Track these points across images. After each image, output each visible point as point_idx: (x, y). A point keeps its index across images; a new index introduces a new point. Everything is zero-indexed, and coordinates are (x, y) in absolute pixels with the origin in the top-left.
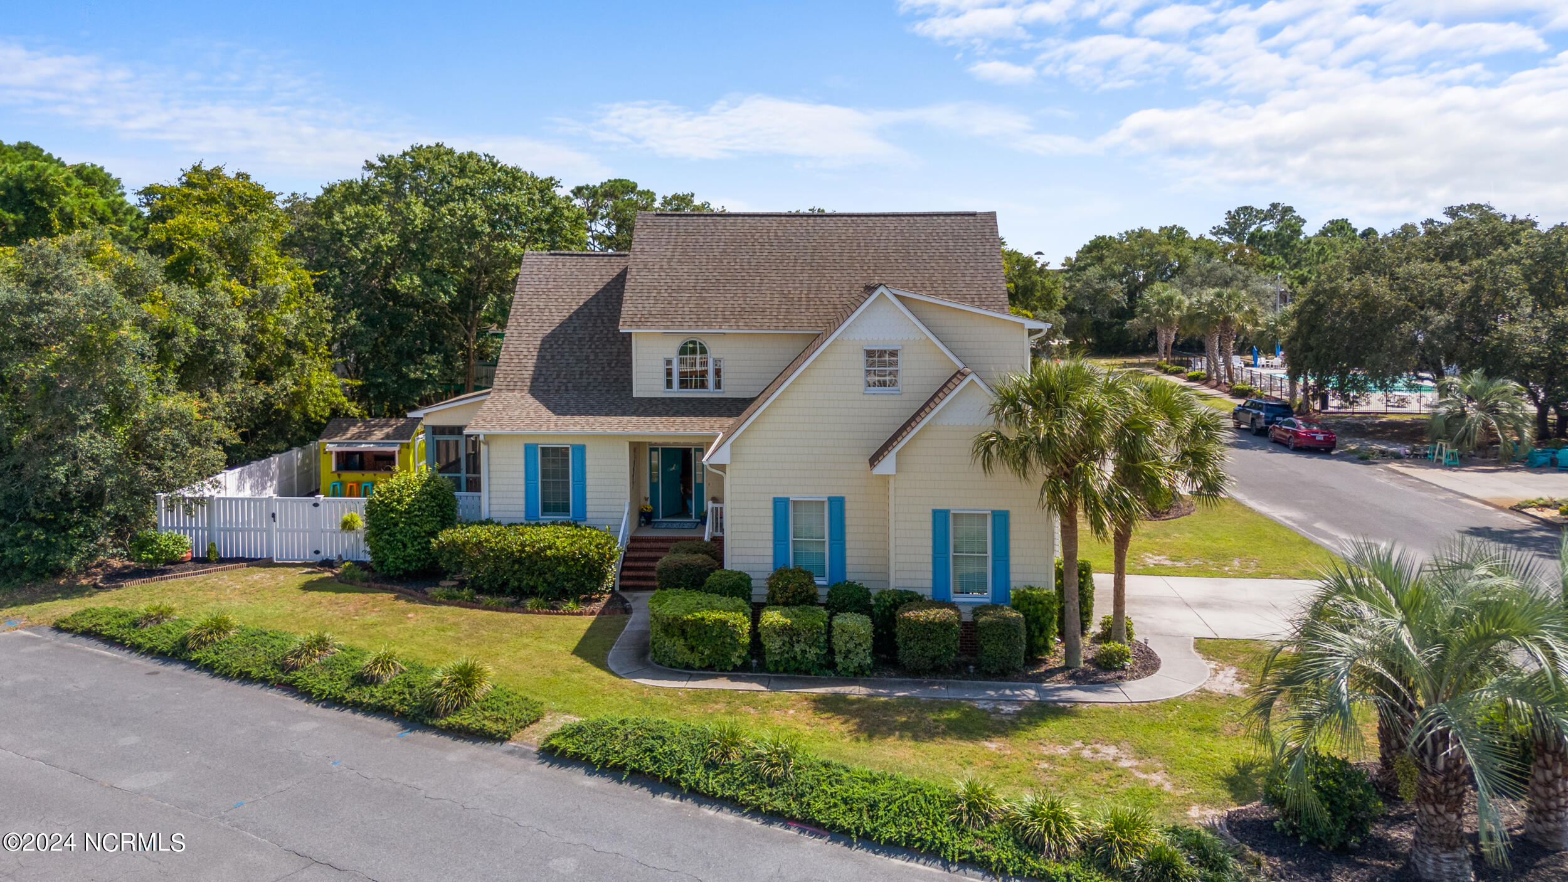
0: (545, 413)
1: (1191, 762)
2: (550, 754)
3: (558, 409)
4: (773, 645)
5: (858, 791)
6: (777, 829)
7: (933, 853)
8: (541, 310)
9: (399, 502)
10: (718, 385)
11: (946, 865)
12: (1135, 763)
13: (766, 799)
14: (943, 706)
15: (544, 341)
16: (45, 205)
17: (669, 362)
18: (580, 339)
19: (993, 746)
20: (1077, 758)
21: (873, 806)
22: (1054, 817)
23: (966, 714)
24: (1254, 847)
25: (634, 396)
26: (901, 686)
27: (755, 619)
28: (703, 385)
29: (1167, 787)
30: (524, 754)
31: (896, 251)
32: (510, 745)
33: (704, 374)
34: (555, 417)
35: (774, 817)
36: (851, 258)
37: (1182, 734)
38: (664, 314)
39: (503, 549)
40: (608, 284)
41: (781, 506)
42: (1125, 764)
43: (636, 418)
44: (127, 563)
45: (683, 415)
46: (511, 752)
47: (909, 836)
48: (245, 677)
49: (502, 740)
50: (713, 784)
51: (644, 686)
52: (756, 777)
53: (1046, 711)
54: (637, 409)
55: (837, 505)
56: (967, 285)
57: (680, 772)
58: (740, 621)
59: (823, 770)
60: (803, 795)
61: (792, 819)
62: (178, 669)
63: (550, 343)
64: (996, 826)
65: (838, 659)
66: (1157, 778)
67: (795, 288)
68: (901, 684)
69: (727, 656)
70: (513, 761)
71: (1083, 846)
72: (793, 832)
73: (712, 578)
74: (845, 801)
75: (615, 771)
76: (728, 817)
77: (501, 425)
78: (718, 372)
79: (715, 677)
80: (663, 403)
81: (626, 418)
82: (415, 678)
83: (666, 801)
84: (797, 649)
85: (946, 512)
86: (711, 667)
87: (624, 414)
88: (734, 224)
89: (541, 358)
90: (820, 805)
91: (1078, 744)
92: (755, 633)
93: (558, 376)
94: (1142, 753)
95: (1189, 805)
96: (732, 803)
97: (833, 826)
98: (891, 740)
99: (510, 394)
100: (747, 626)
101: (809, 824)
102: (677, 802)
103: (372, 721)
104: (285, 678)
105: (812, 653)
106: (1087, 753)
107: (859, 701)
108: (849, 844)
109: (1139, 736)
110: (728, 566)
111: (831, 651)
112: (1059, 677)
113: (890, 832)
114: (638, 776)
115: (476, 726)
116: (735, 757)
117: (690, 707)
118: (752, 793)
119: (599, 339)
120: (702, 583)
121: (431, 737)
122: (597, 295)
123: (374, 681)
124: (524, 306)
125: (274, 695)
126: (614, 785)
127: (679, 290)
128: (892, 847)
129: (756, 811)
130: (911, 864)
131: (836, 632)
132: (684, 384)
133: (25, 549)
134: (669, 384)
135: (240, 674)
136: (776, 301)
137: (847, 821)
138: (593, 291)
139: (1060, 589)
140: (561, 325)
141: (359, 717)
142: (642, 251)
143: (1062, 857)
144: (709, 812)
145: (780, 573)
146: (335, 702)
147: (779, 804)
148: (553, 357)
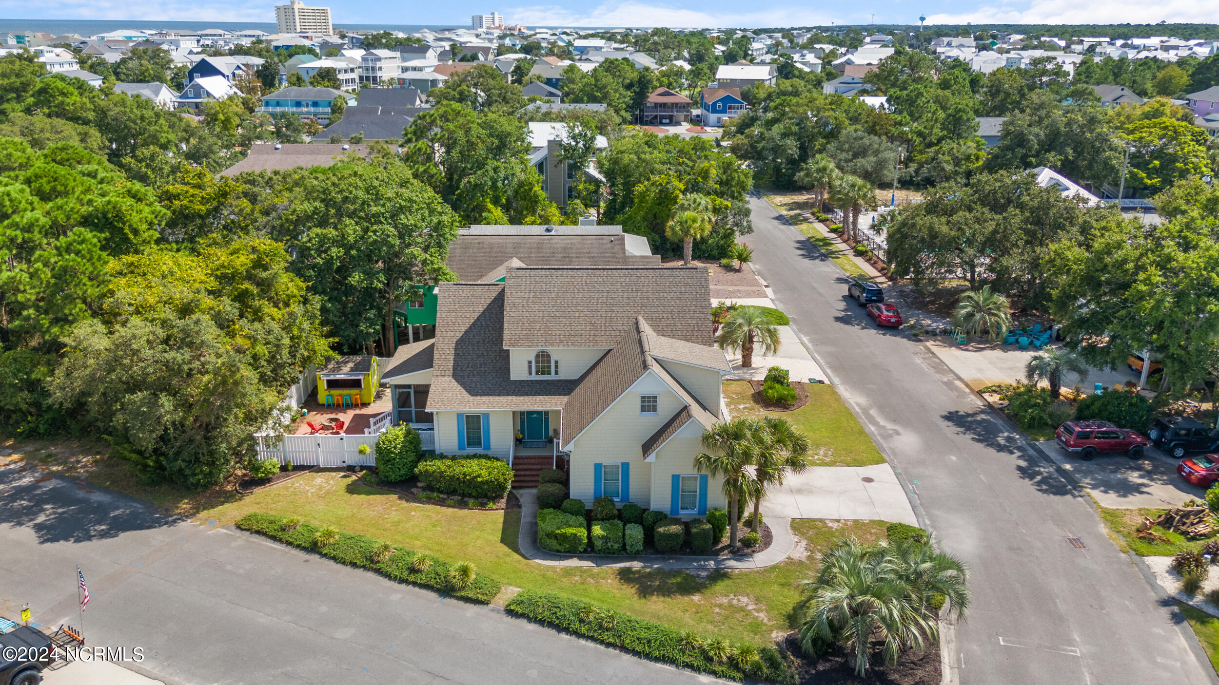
0: (466, 395)
1: (776, 605)
2: (510, 612)
3: (473, 392)
4: (598, 544)
5: (643, 635)
6: (611, 650)
7: (672, 661)
8: (454, 323)
9: (395, 448)
10: (557, 373)
11: (677, 666)
12: (754, 607)
13: (605, 637)
14: (676, 573)
15: (457, 344)
16: (121, 225)
17: (530, 362)
18: (478, 342)
19: (696, 598)
20: (731, 605)
21: (649, 642)
22: (719, 649)
23: (685, 579)
24: (793, 655)
25: (512, 379)
26: (655, 560)
27: (589, 530)
28: (549, 373)
29: (766, 621)
30: (498, 612)
31: (653, 294)
32: (491, 606)
33: (549, 367)
34: (472, 398)
35: (608, 645)
36: (628, 299)
37: (776, 588)
38: (527, 338)
39: (454, 476)
40: (490, 304)
41: (598, 467)
42: (750, 607)
43: (515, 397)
44: (244, 472)
45: (540, 395)
46: (493, 610)
47: (664, 655)
48: (354, 565)
49: (487, 604)
50: (583, 630)
51: (540, 564)
52: (601, 627)
53: (719, 575)
54: (514, 390)
55: (626, 466)
56: (692, 317)
57: (569, 624)
58: (582, 532)
59: (628, 623)
60: (621, 636)
61: (617, 646)
62: (315, 558)
63: (461, 344)
64: (696, 651)
65: (628, 547)
66: (762, 615)
67: (598, 319)
68: (656, 559)
69: (577, 548)
70: (494, 615)
71: (729, 658)
72: (617, 652)
73: (565, 504)
74: (638, 639)
75: (541, 622)
76: (590, 644)
77: (444, 405)
78: (557, 367)
79: (571, 557)
80: (528, 385)
81: (510, 398)
82: (440, 570)
83: (564, 636)
84: (609, 544)
85: (678, 476)
86: (569, 552)
87: (508, 395)
88: (562, 275)
89: (456, 355)
90: (628, 641)
91: (732, 596)
92: (589, 537)
93: (468, 367)
94: (758, 600)
95: (772, 631)
96: (592, 639)
97: (634, 650)
98: (654, 598)
99: (443, 379)
100: (585, 535)
101: (624, 649)
102: (568, 637)
103: (424, 592)
104: (375, 567)
105: (616, 546)
106: (735, 602)
107: (638, 572)
108: (640, 657)
109: (757, 590)
110: (571, 497)
111: (624, 545)
112: (726, 552)
113: (656, 653)
114: (551, 625)
115: (474, 597)
116: (591, 618)
117: (564, 580)
118: (600, 634)
119: (489, 342)
120: (560, 505)
121: (454, 601)
122: (484, 312)
123: (418, 571)
124: (443, 321)
125: (370, 575)
126: (541, 627)
127: (534, 321)
128: (657, 659)
129: (602, 642)
130: (664, 666)
131: (627, 537)
132: (537, 373)
133: (200, 477)
134: (530, 373)
135: (351, 563)
136: (588, 329)
137: (639, 648)
138: (481, 310)
139: (729, 512)
140: (466, 332)
141: (417, 589)
142: (511, 294)
143: (721, 663)
144: (582, 642)
145: (598, 500)
146: (402, 581)
147: (611, 640)
148: (464, 354)
